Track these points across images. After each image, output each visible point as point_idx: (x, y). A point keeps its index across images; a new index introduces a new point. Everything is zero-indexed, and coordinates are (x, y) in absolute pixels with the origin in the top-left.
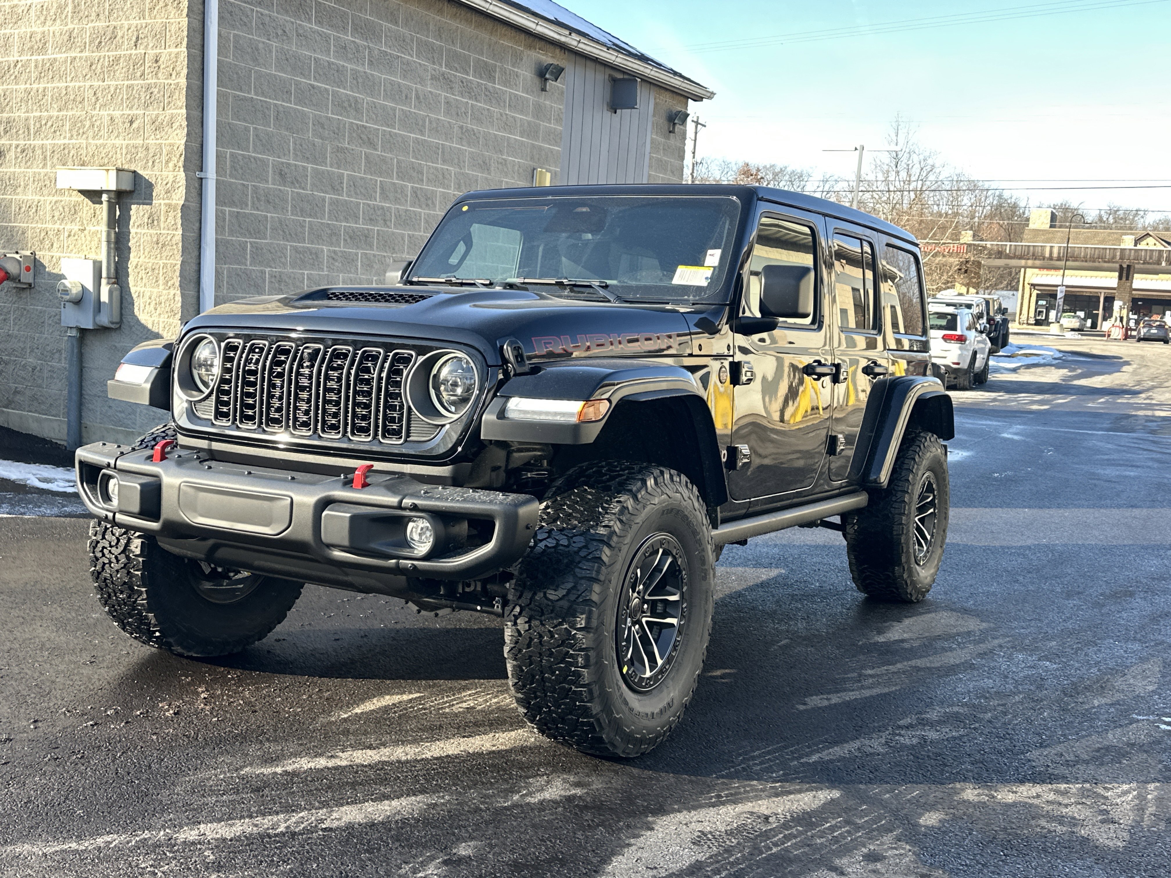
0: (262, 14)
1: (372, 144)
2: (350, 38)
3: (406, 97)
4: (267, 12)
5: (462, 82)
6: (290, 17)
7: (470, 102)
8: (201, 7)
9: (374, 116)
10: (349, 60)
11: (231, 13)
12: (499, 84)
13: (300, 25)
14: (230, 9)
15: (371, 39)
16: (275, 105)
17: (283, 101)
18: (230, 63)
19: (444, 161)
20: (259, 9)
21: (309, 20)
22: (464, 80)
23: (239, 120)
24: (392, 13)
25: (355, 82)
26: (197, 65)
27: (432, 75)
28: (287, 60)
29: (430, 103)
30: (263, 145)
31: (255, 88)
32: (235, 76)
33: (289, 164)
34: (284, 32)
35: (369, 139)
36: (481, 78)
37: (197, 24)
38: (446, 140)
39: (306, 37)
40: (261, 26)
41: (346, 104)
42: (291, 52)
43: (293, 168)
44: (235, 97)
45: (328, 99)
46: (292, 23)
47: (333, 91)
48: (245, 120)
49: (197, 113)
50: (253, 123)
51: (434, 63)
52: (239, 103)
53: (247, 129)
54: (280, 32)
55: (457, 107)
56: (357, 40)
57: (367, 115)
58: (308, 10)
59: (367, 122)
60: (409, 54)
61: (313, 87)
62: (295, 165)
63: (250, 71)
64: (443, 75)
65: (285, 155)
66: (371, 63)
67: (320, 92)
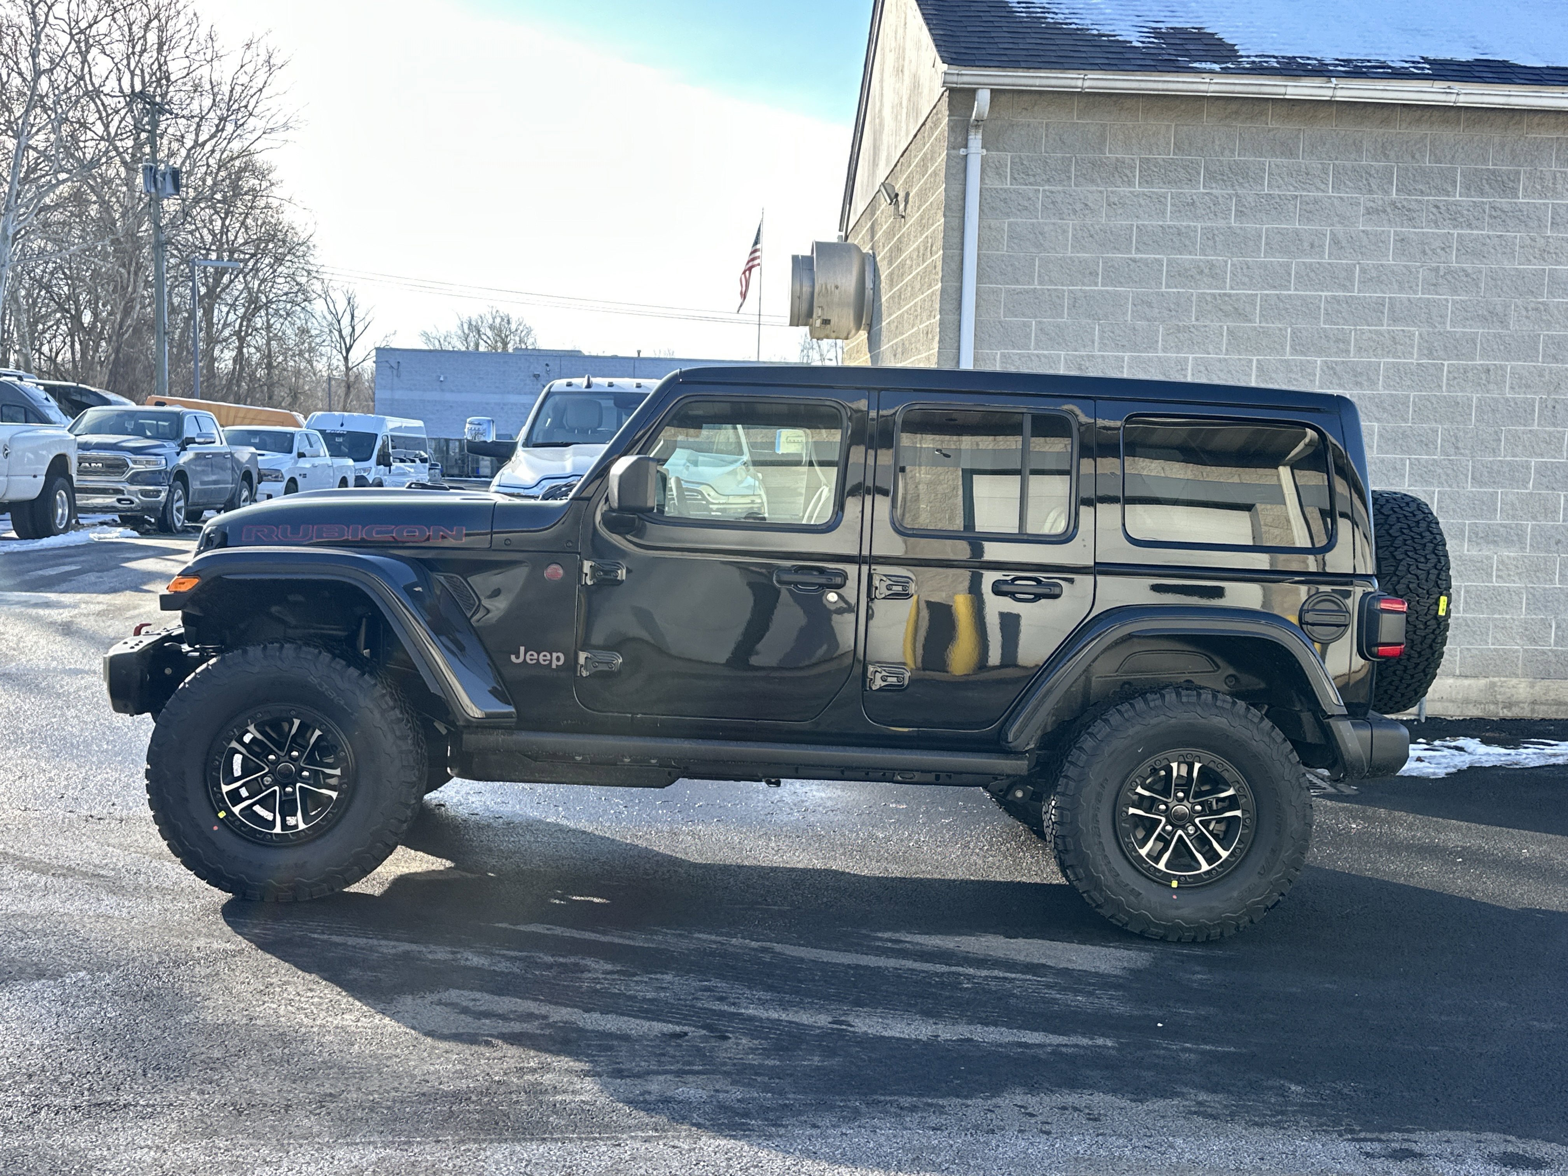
0: (1052, 192)
1: (1241, 315)
2: (1202, 190)
3: (1312, 246)
4: (1060, 188)
5: (1437, 207)
6: (1098, 185)
7: (1455, 232)
8: (960, 202)
9: (1246, 280)
10: (1196, 218)
11: (1005, 201)
12: (1524, 197)
13: (1112, 192)
14: (1004, 195)
15: (1241, 184)
16: (1071, 291)
17: (1083, 284)
18: (1003, 255)
19: (1395, 320)
20: (1047, 188)
21: (1130, 183)
22: (1441, 205)
23: (1016, 316)
24: (1282, 144)
25: (1211, 243)
26: (954, 266)
27: (1367, 209)
28: (1091, 236)
29: (1361, 247)
30: (1050, 339)
31: (1039, 276)
32: (1009, 269)
33: (1093, 356)
34: (1086, 205)
35: (1236, 309)
36: (1482, 193)
37: (955, 222)
38: (1401, 289)
39: (1123, 205)
40: (1051, 206)
41: (1194, 272)
42: (1097, 227)
43: (1100, 360)
44: (1008, 291)
45: (1161, 271)
46: (1101, 192)
47: (1168, 260)
48: (1024, 315)
49: (952, 317)
50: (1035, 317)
51: (1371, 191)
52: (1016, 297)
53: (1026, 325)
54: (1078, 206)
55: (1423, 243)
56: (1214, 191)
57: (1232, 280)
58: (1128, 172)
59: (1232, 288)
60: (1318, 189)
61: (1134, 261)
62: (1103, 356)
63: (1033, 259)
64: (1393, 204)
65: (1084, 347)
66: (1240, 214)
67: (1147, 265)
